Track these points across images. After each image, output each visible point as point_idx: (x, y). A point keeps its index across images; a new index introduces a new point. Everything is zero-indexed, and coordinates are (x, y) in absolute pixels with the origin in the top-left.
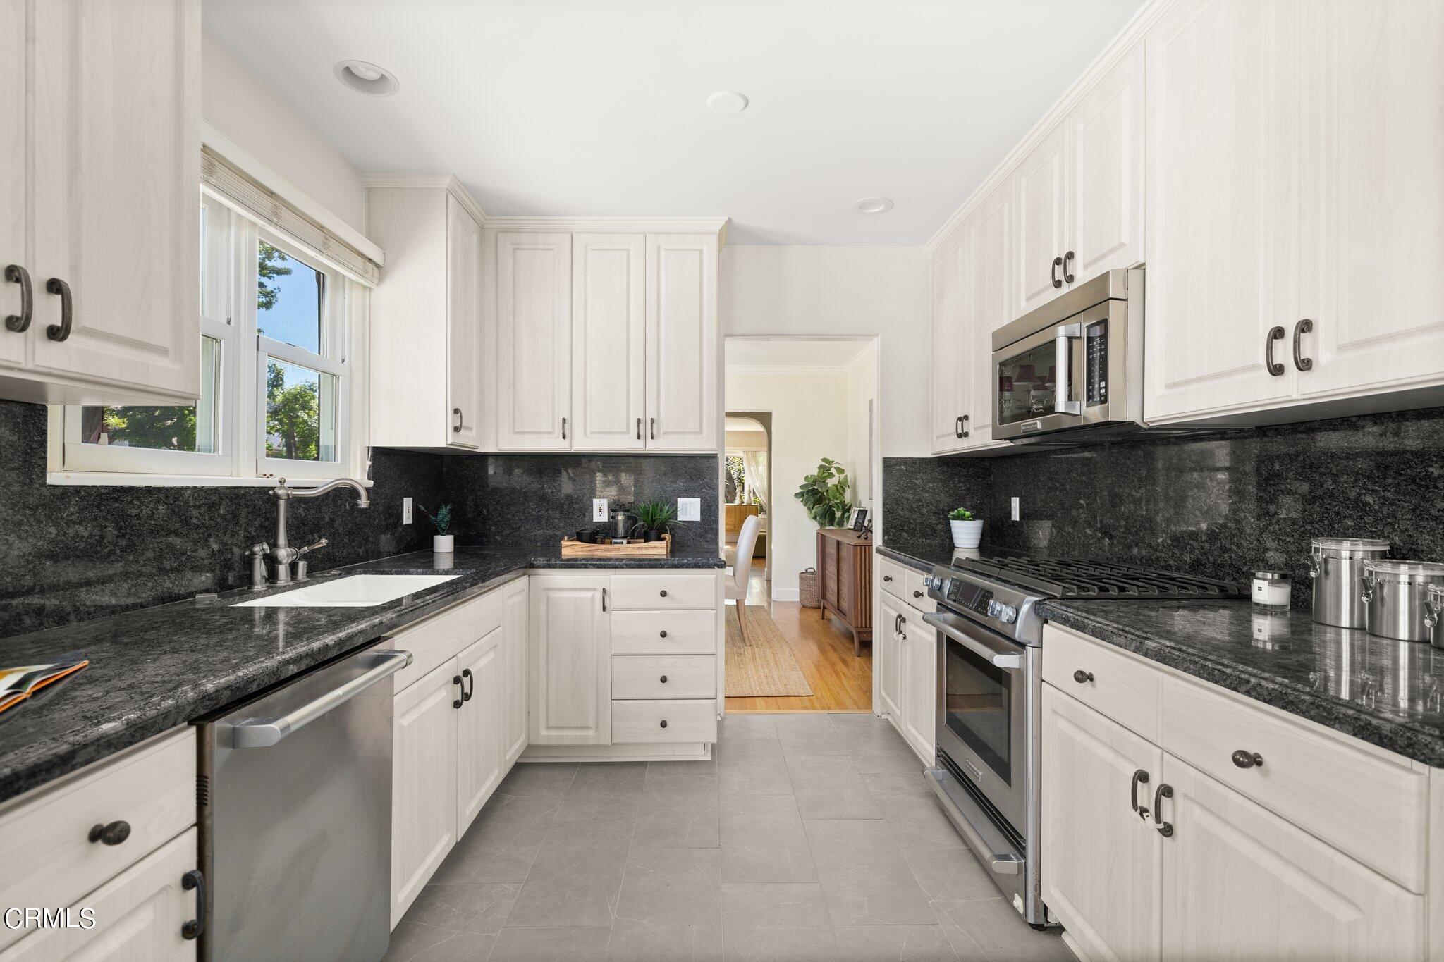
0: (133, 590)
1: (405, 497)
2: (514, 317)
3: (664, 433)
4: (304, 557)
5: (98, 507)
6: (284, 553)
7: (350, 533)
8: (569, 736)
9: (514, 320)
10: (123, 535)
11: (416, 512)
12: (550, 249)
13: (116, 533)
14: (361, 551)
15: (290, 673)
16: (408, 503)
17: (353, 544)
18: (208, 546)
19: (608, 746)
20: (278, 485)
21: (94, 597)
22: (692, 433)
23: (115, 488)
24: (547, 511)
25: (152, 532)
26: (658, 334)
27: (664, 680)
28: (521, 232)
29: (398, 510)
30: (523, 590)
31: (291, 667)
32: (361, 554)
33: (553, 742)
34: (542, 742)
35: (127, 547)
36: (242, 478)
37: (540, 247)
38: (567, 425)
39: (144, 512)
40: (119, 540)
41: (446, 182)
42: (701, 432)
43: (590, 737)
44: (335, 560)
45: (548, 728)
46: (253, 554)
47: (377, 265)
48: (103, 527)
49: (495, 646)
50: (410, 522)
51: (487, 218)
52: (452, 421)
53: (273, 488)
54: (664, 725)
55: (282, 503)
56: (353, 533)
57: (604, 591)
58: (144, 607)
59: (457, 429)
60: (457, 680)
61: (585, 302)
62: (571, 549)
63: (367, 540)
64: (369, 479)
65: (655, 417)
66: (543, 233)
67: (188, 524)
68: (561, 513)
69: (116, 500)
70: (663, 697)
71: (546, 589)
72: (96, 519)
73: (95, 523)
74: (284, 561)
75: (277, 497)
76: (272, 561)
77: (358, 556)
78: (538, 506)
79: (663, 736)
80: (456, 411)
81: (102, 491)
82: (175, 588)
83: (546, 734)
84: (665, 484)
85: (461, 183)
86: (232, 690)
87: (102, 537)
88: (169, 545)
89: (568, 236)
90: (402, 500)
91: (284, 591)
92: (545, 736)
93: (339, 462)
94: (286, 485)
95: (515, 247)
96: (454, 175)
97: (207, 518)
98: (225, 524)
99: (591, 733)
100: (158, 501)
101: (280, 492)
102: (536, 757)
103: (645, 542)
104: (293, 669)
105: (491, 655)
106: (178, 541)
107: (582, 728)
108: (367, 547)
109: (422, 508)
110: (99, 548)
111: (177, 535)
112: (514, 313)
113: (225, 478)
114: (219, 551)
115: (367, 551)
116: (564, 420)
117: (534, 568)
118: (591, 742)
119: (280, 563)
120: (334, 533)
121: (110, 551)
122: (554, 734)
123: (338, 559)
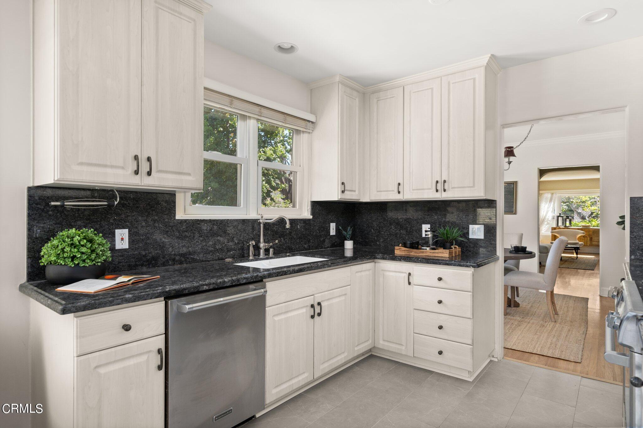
0: (205, 255)
1: (331, 223)
2: (377, 134)
3: (453, 188)
4: (271, 247)
5: (193, 226)
6: (262, 245)
7: (300, 238)
8: (393, 347)
9: (377, 136)
10: (201, 236)
11: (337, 230)
12: (393, 97)
13: (199, 235)
14: (306, 246)
15: (204, 289)
16: (333, 226)
17: (302, 243)
18: (234, 241)
19: (411, 357)
20: (261, 218)
21: (191, 256)
22: (468, 187)
23: (198, 220)
24: (400, 230)
25: (211, 235)
26: (449, 132)
27: (441, 327)
28: (380, 92)
29: (327, 228)
30: (370, 270)
31: (205, 287)
32: (306, 247)
33: (386, 348)
34: (380, 347)
35: (203, 240)
36: (250, 216)
37: (389, 97)
38: (401, 187)
39: (209, 228)
40: (200, 238)
41: (337, 79)
42: (474, 186)
43: (403, 350)
44: (292, 249)
45: (384, 340)
46: (250, 245)
47: (312, 122)
48: (194, 233)
49: (346, 294)
50: (334, 234)
51: (365, 88)
52: (341, 188)
53: (259, 219)
54: (440, 353)
55: (262, 225)
56: (302, 238)
57: (410, 274)
58: (209, 261)
59: (343, 192)
60: (312, 306)
61: (410, 121)
62: (399, 251)
63: (309, 241)
64: (311, 215)
65: (446, 179)
66: (390, 89)
67: (225, 233)
68: (407, 232)
69: (199, 224)
70: (441, 337)
71: (383, 270)
72: (192, 230)
73: (191, 232)
74: (262, 248)
75: (260, 223)
76: (257, 248)
77: (305, 248)
78: (396, 228)
79: (439, 359)
80: (343, 183)
81: (194, 221)
82: (220, 255)
83: (382, 343)
84: (462, 217)
85: (345, 77)
86: (176, 291)
87: (194, 237)
88: (218, 240)
89: (402, 89)
90: (330, 224)
91: (261, 260)
92: (381, 344)
93: (298, 208)
94: (263, 218)
95: (378, 99)
96: (340, 74)
97: (233, 231)
98: (240, 233)
99: (404, 348)
100: (214, 224)
101: (261, 221)
102: (380, 354)
103: (444, 249)
104: (205, 288)
105: (343, 298)
106: (221, 239)
107: (399, 344)
108: (309, 244)
109: (340, 228)
110: (193, 240)
111: (221, 236)
112: (377, 133)
113: (244, 216)
114: (238, 243)
115: (309, 246)
116: (399, 184)
117: (377, 259)
118: (404, 353)
119: (261, 249)
120: (292, 238)
121: (197, 241)
122: (386, 344)
123: (293, 248)
